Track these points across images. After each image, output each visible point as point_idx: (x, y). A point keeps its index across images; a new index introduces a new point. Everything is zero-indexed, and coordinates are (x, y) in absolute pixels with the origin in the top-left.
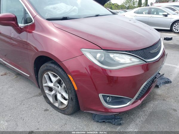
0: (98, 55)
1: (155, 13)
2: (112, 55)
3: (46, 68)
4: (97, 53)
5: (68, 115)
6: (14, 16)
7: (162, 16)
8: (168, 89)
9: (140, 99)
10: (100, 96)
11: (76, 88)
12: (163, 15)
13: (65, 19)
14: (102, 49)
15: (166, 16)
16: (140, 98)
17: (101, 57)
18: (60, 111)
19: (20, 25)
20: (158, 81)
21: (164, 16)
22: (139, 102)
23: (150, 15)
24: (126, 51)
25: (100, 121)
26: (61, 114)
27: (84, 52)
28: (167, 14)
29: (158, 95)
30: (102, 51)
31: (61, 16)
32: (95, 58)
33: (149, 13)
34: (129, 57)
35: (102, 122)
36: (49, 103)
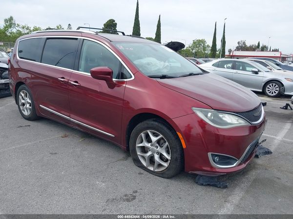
0: (209, 114)
1: (241, 68)
2: (221, 116)
3: (146, 125)
4: (208, 112)
5: (168, 178)
6: (111, 71)
7: (250, 73)
8: (269, 160)
9: (245, 163)
10: (209, 154)
11: (184, 146)
12: (252, 71)
13: (164, 77)
14: (213, 109)
15: (256, 73)
16: (244, 161)
17: (211, 116)
18: (158, 175)
19: (114, 80)
20: (258, 151)
21: (254, 73)
22: (244, 166)
23: (235, 71)
24: (234, 112)
25: (204, 184)
26: (159, 177)
27: (195, 111)
28: (257, 71)
29: (259, 165)
30: (213, 110)
31: (160, 74)
32: (206, 116)
33: (233, 68)
34: (237, 118)
35: (206, 185)
36: (142, 167)
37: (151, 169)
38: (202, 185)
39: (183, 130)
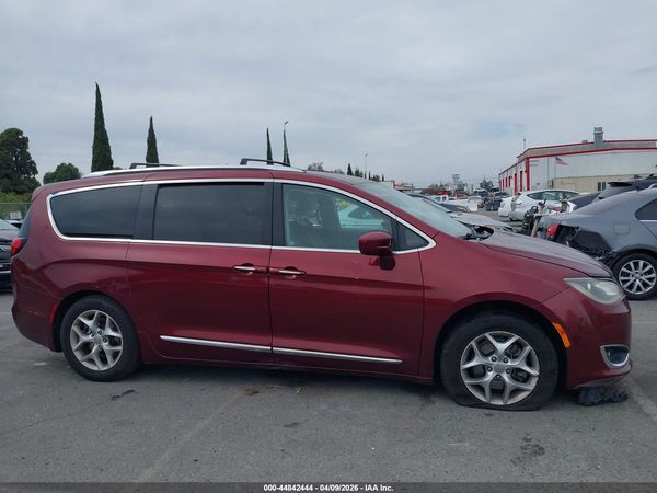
3: (482, 325)
4: (586, 282)
10: (602, 347)
11: (567, 344)
14: (591, 277)
17: (591, 287)
25: (596, 401)
27: (569, 283)
32: (586, 289)
35: (599, 403)
36: (480, 404)
37: (500, 403)
38: (593, 404)
39: (563, 317)
